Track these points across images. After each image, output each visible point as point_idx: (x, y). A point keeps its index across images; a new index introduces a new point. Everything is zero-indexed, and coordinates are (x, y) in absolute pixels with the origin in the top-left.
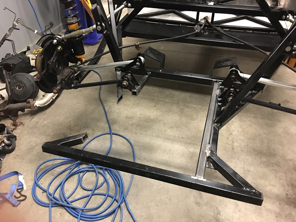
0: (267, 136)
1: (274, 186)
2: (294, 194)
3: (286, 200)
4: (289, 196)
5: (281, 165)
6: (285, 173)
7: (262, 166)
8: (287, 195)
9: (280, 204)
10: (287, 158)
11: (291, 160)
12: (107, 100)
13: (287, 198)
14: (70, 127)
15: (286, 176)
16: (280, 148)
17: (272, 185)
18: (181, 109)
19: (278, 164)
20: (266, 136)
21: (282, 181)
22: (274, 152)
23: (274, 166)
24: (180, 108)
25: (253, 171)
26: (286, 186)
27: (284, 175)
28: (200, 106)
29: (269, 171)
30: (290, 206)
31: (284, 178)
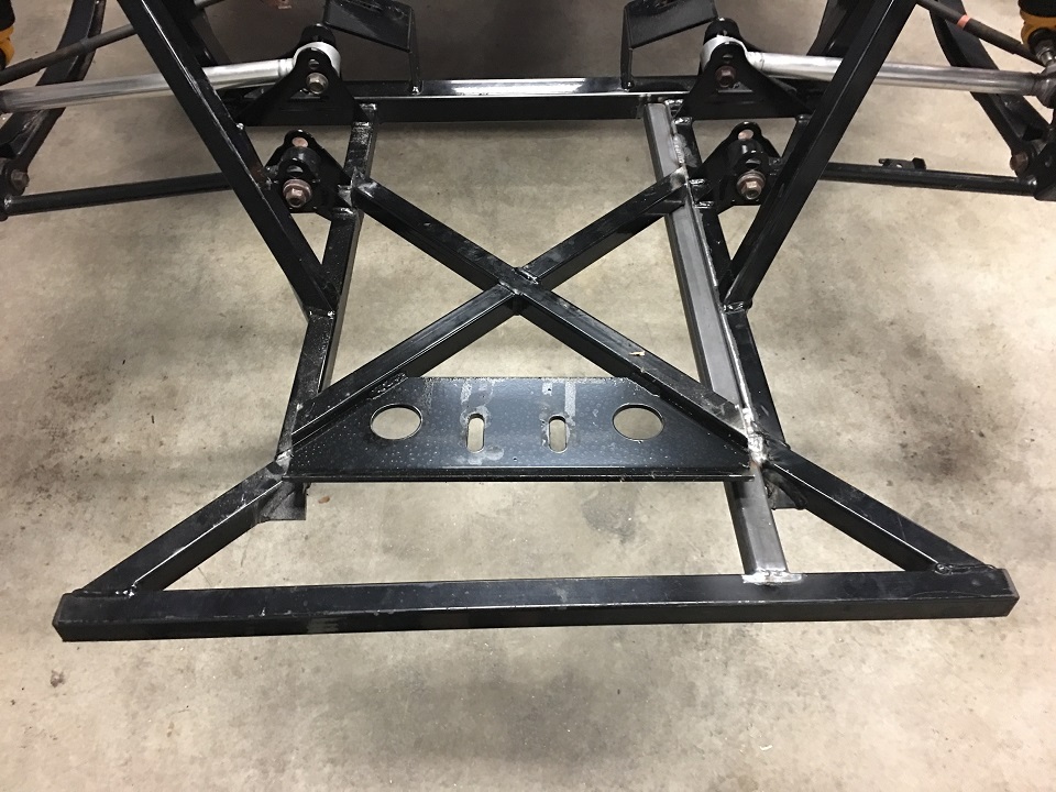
1: (859, 427)
2: (924, 439)
3: (905, 464)
4: (913, 450)
5: (867, 350)
6: (883, 374)
8: (904, 446)
9: (890, 483)
10: (880, 320)
11: (892, 324)
13: (905, 458)
15: (890, 384)
16: (853, 286)
17: (853, 425)
19: (854, 347)
21: (880, 404)
22: (835, 309)
23: (846, 357)
26: (897, 419)
27: (884, 381)
29: (835, 378)
30: (921, 480)
31: (884, 391)
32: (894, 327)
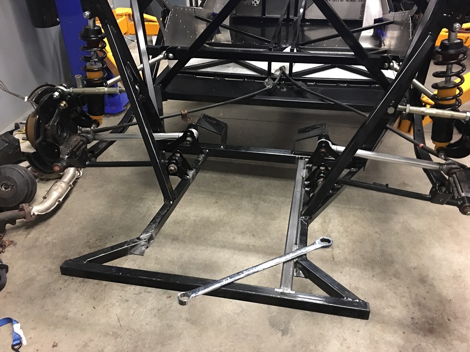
0: (380, 235)
1: (394, 307)
2: (422, 317)
3: (412, 326)
4: (416, 321)
5: (402, 277)
6: (408, 288)
7: (375, 279)
8: (412, 318)
9: (404, 333)
10: (410, 266)
11: (414, 268)
12: (144, 197)
13: (413, 323)
14: (89, 242)
15: (410, 292)
16: (399, 251)
17: (391, 306)
18: (255, 204)
19: (397, 275)
20: (377, 235)
21: (404, 299)
22: (390, 259)
23: (392, 278)
24: (253, 202)
25: (364, 288)
26: (411, 307)
27: (407, 290)
28: (282, 198)
29: (386, 286)
30: (418, 334)
31: (407, 295)
32: (415, 270)
